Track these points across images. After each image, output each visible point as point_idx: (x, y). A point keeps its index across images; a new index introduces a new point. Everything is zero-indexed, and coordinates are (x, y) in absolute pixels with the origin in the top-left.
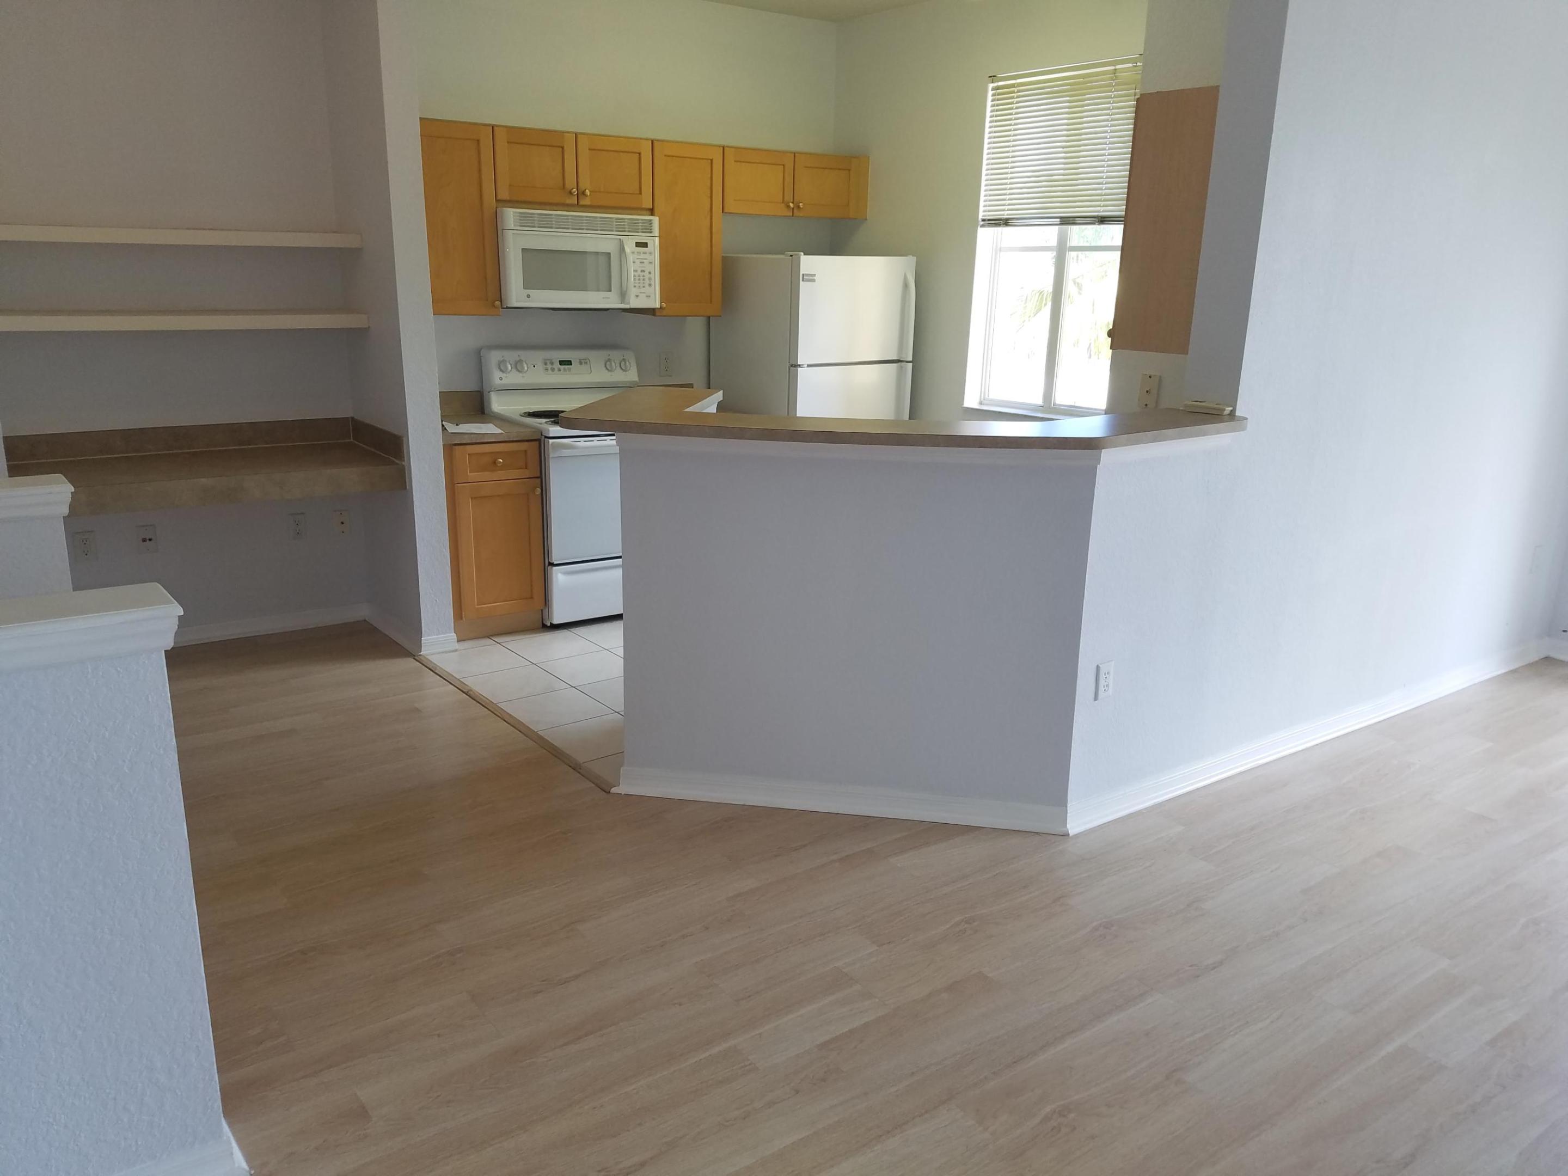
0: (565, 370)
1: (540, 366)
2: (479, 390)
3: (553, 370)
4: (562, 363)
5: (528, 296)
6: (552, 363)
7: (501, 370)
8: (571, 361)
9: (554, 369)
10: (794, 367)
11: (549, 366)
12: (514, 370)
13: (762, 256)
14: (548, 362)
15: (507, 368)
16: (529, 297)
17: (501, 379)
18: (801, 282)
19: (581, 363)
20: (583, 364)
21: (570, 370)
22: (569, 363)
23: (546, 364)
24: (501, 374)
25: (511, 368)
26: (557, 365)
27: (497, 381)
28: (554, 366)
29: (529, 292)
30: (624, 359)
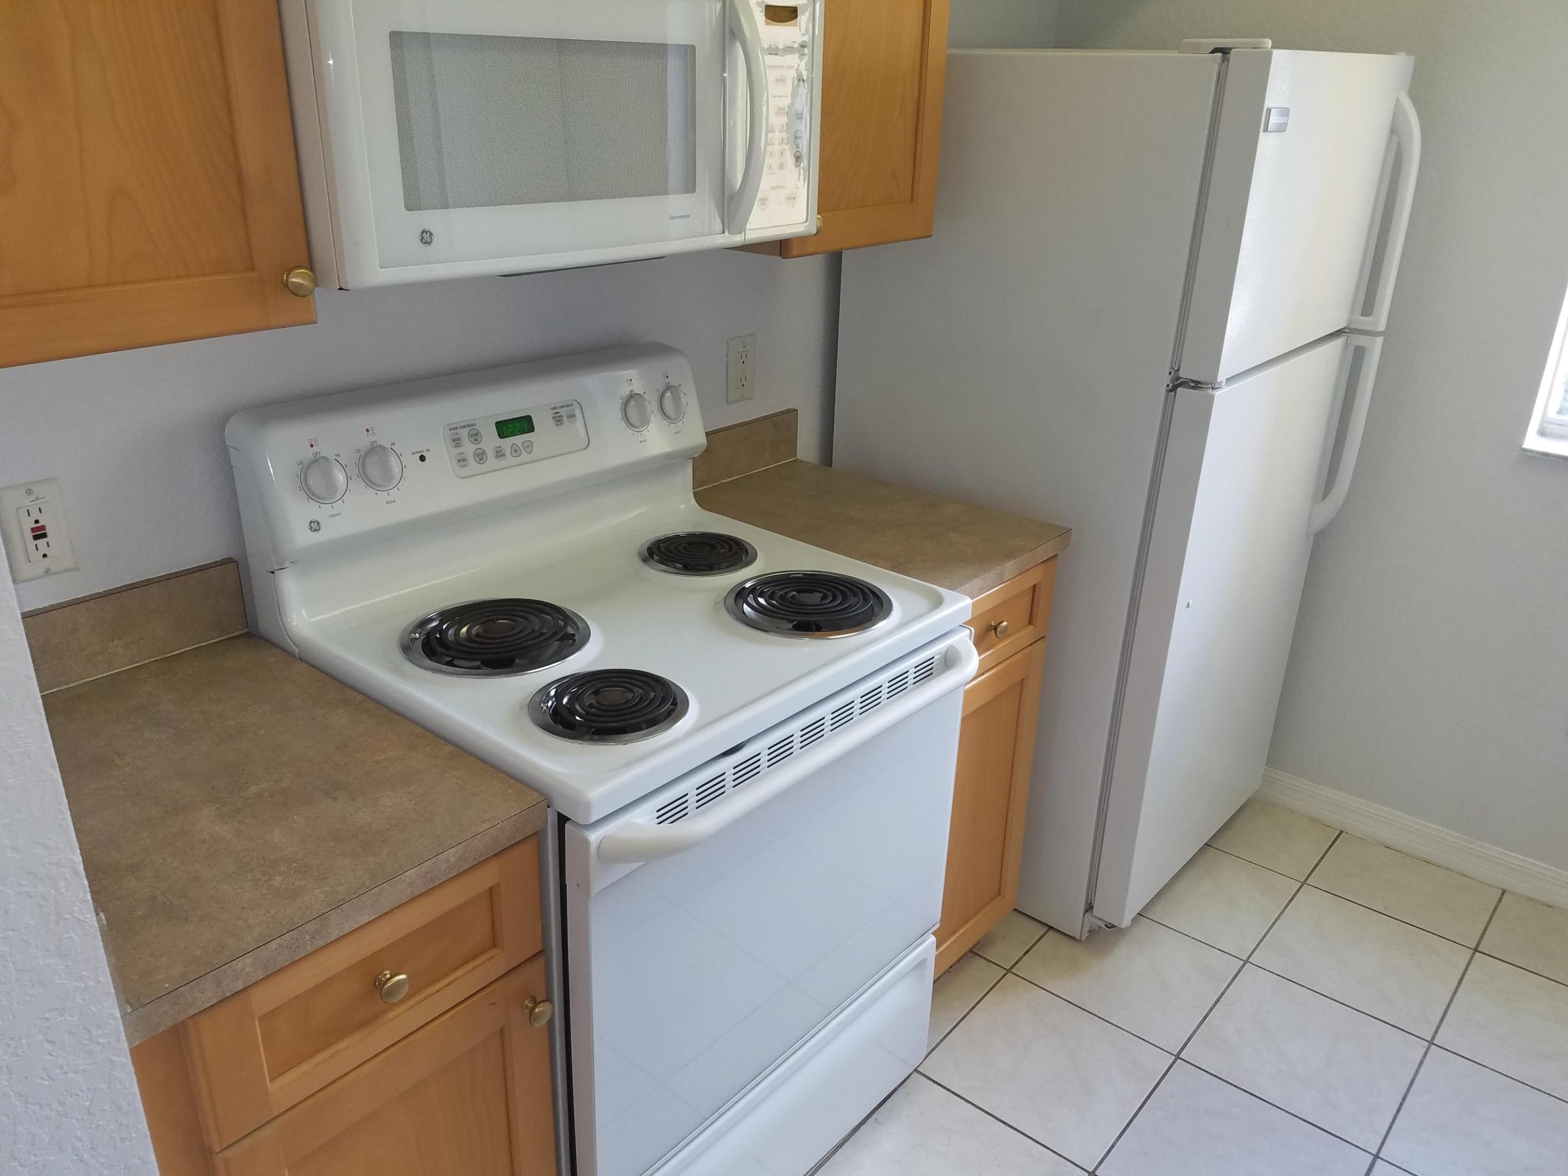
0: (515, 451)
1: (442, 454)
2: (231, 554)
3: (481, 456)
4: (506, 428)
5: (426, 237)
6: (476, 437)
7: (312, 495)
8: (528, 419)
9: (484, 453)
10: (1193, 388)
11: (469, 448)
12: (357, 486)
13: (1003, 52)
14: (464, 433)
15: (331, 485)
16: (428, 243)
17: (315, 526)
18: (1261, 133)
19: (558, 420)
20: (565, 419)
21: (529, 447)
22: (524, 425)
23: (457, 442)
24: (315, 511)
25: (348, 478)
26: (491, 439)
27: (302, 538)
28: (482, 446)
29: (431, 219)
30: (668, 388)
